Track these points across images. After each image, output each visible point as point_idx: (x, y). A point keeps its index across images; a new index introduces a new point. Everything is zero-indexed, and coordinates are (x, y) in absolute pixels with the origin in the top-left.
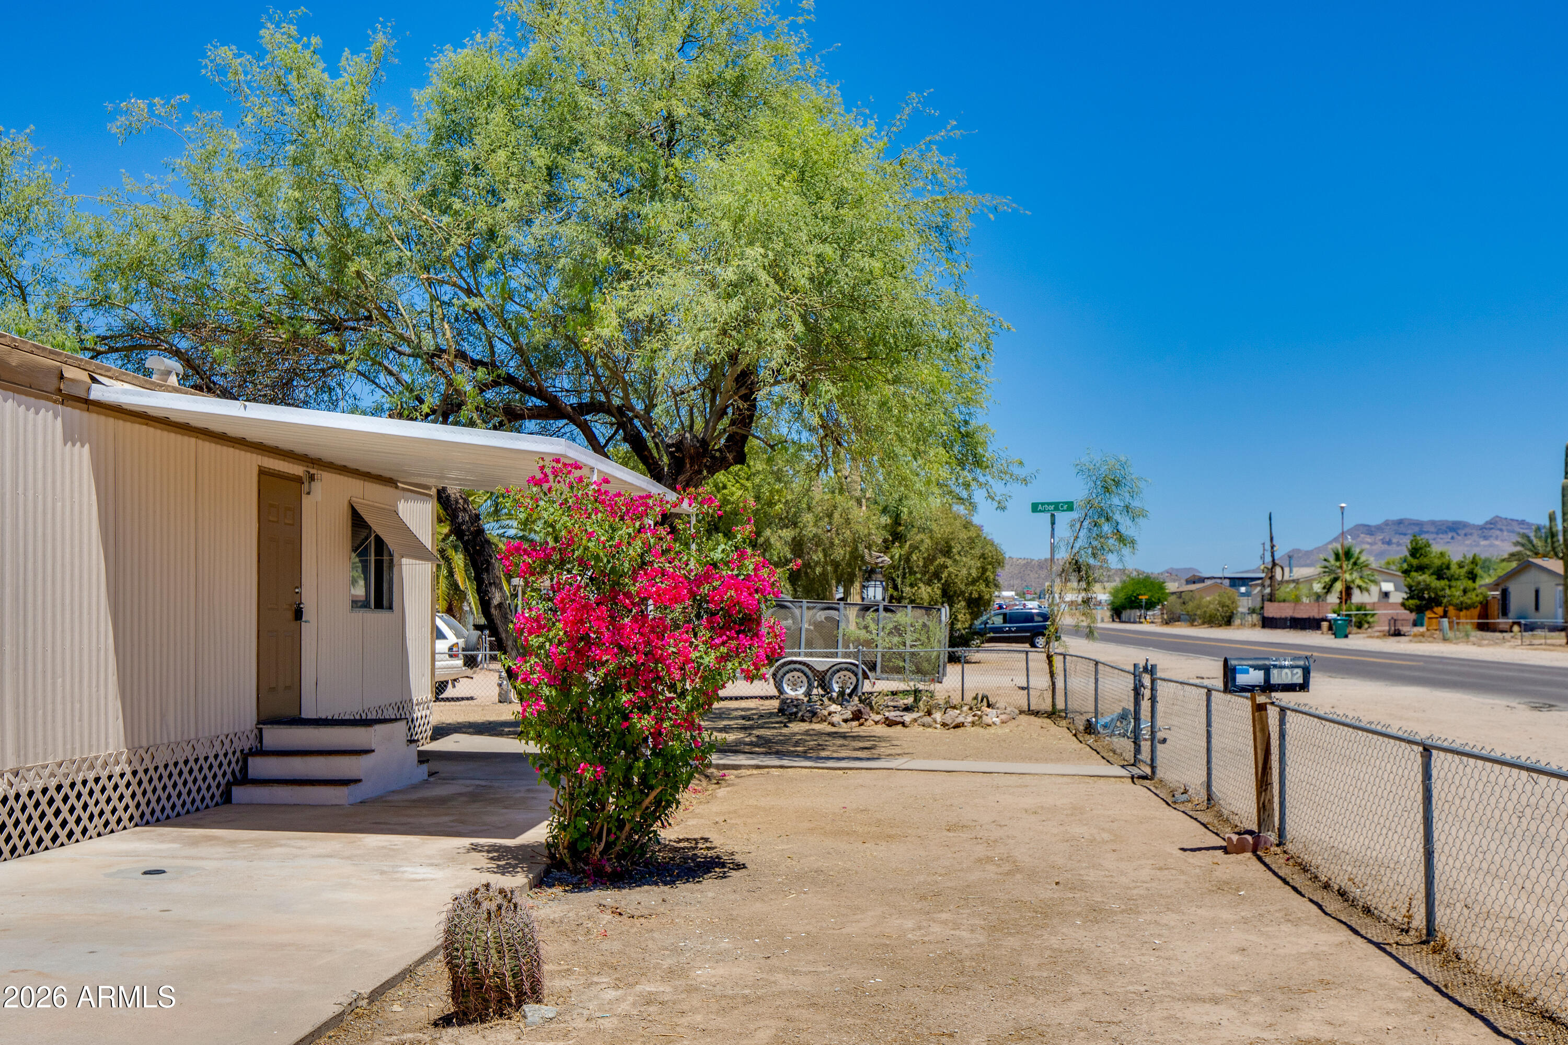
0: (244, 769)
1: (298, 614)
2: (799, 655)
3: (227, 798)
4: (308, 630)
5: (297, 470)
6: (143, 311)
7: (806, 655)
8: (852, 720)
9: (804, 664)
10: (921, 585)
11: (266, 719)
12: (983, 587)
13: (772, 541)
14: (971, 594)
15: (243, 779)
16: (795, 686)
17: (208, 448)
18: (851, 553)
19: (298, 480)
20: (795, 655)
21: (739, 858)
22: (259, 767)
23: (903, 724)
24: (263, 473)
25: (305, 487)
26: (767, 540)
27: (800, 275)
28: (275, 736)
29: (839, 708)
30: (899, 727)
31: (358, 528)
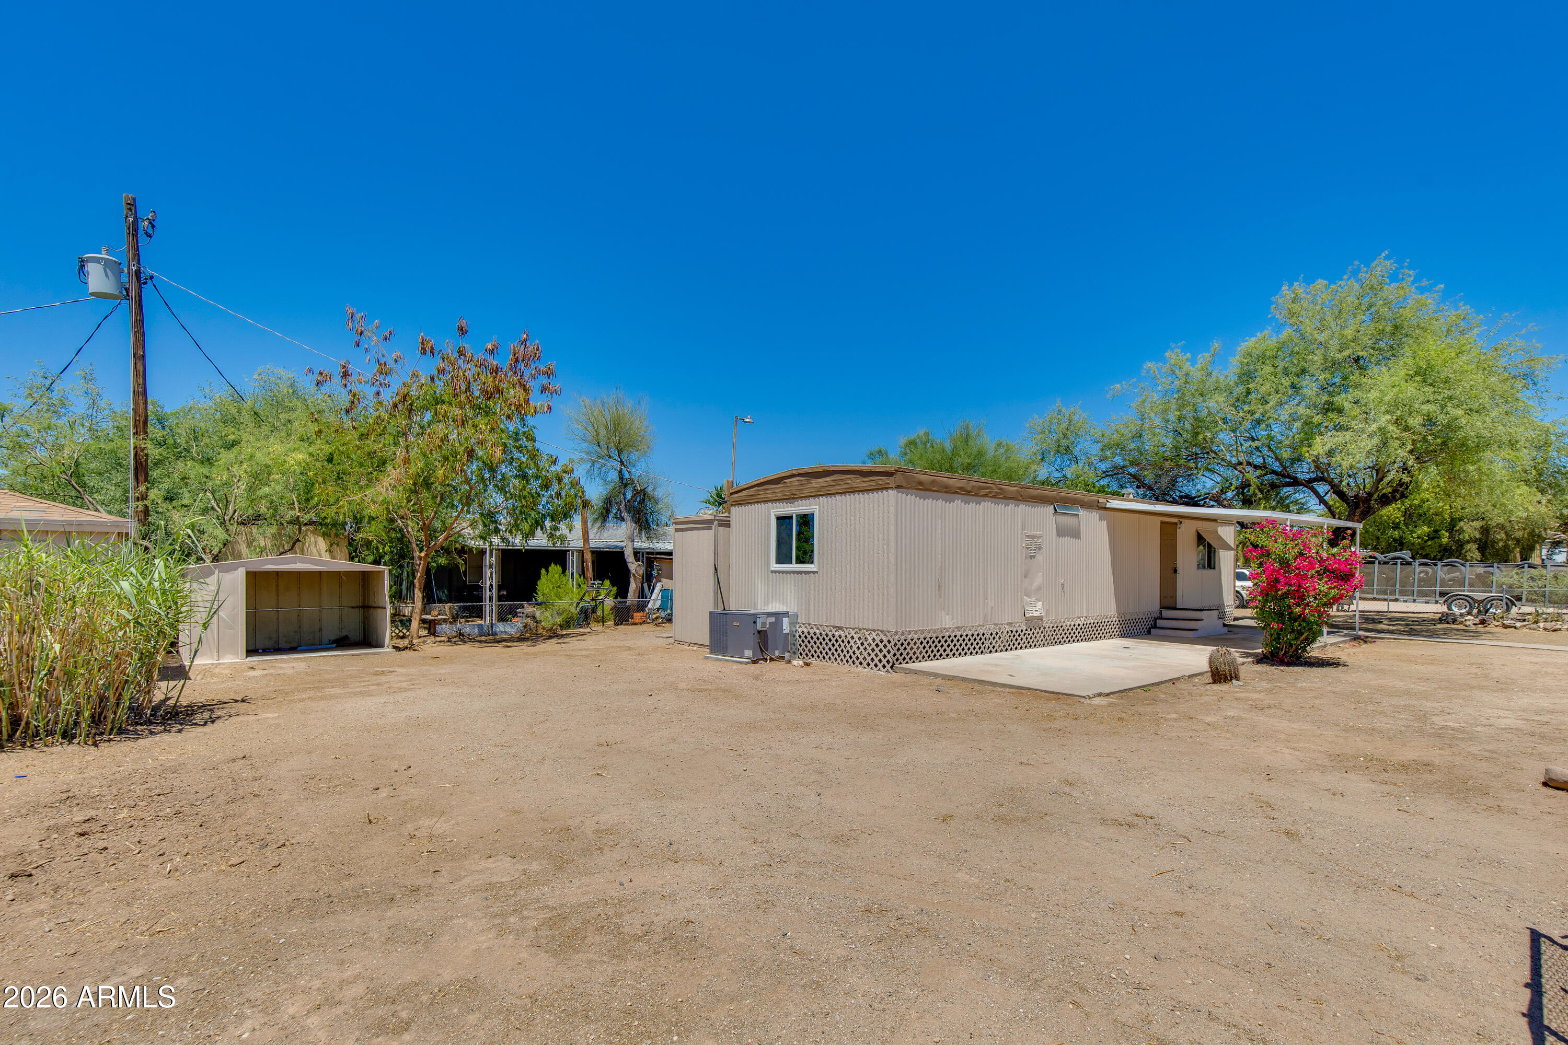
0: (1155, 624)
1: (1175, 571)
2: (1464, 591)
3: (1149, 632)
4: (1179, 577)
5: (1175, 520)
6: (1118, 460)
7: (1469, 591)
8: (1480, 624)
9: (1467, 596)
11: (1163, 607)
15: (1155, 626)
16: (1460, 607)
17: (1137, 515)
18: (1530, 534)
19: (1176, 524)
20: (1461, 591)
22: (1160, 623)
24: (1162, 523)
25: (1178, 526)
28: (1166, 613)
29: (1472, 618)
30: (1512, 629)
31: (1200, 539)
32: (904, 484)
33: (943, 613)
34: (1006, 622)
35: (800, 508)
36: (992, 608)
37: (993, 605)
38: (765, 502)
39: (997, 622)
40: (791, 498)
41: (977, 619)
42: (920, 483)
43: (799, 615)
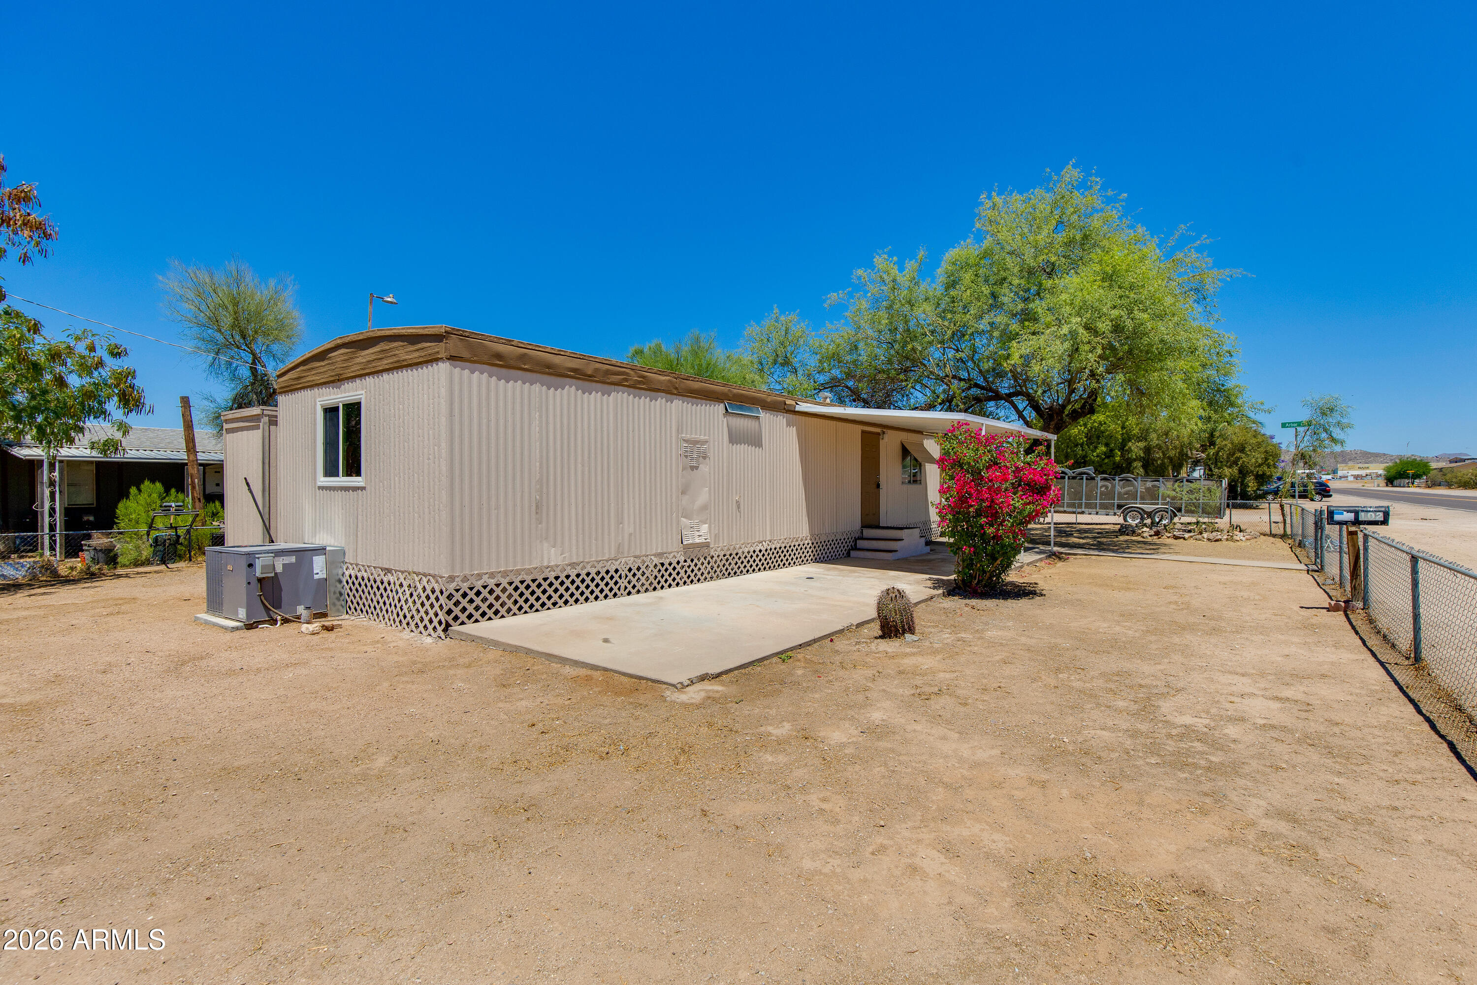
0: (856, 544)
1: (878, 486)
2: (1136, 504)
3: (848, 555)
4: (883, 492)
5: (878, 430)
6: (836, 372)
7: (1140, 504)
8: (1154, 535)
9: (1140, 508)
10: (1225, 468)
11: (865, 525)
12: (1265, 468)
13: (1132, 448)
14: (1258, 472)
15: (855, 548)
16: (1134, 518)
17: (840, 424)
18: (1179, 453)
19: (878, 434)
20: (1132, 503)
21: (1044, 592)
22: (861, 544)
23: (1184, 538)
24: (863, 432)
25: (881, 437)
26: (1130, 448)
27: (1104, 326)
28: (868, 533)
30: (1182, 540)
31: (905, 452)
32: (465, 354)
33: (546, 545)
34: (654, 552)
35: (347, 394)
36: (630, 535)
37: (631, 530)
38: (312, 387)
39: (638, 553)
40: (337, 380)
41: (606, 551)
42: (499, 356)
43: (347, 551)
